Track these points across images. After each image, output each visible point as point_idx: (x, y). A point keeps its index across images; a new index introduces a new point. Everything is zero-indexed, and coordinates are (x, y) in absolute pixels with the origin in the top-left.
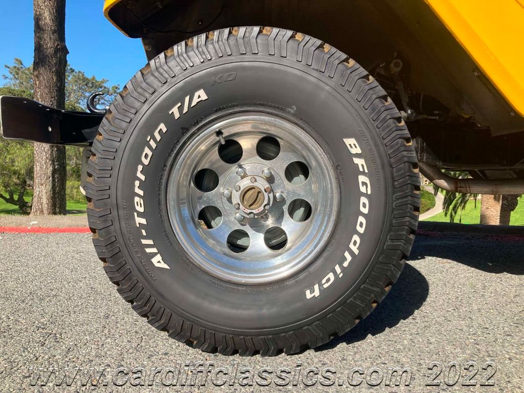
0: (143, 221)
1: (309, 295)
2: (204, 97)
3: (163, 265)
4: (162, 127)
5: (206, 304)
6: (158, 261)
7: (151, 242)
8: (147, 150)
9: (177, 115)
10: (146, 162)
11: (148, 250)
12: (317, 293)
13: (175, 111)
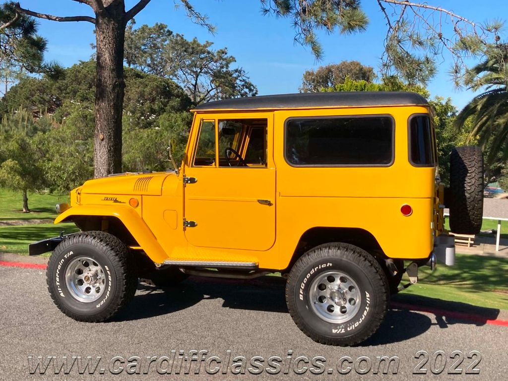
0: (59, 284)
1: (97, 306)
2: (72, 253)
3: (63, 296)
4: (63, 260)
5: (73, 307)
6: (62, 295)
7: (60, 289)
8: (59, 266)
9: (66, 257)
10: (59, 269)
11: (60, 292)
12: (99, 306)
13: (66, 256)
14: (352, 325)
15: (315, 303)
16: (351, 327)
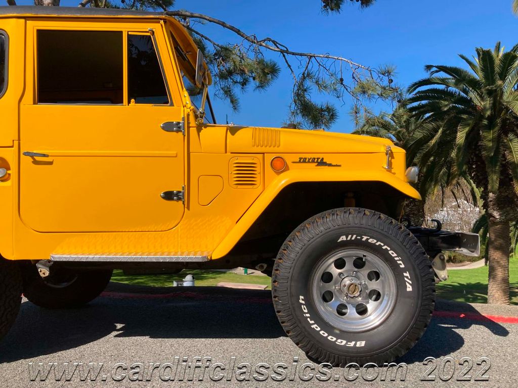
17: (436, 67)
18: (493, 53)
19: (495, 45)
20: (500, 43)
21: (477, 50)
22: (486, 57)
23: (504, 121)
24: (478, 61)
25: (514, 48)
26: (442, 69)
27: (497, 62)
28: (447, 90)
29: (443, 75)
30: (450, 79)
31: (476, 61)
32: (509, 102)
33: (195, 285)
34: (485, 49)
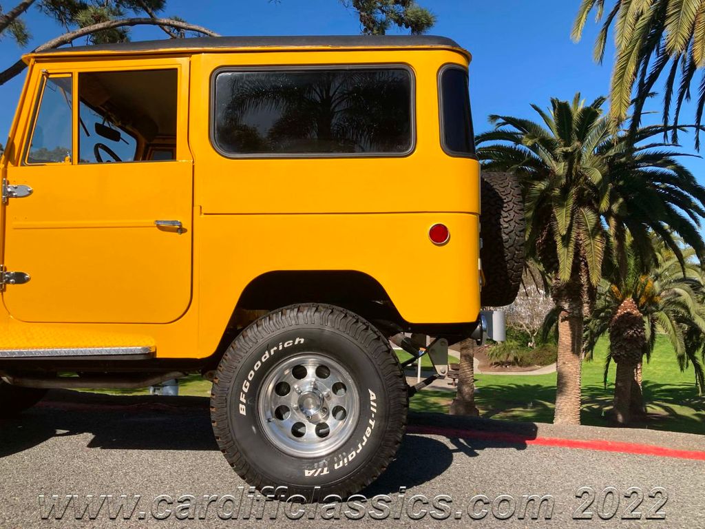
14: (344, 457)
15: (269, 421)
16: (341, 463)
17: (503, 118)
18: (571, 106)
19: (574, 96)
20: (579, 94)
21: (553, 102)
22: (562, 110)
23: (580, 193)
24: (552, 113)
25: (595, 101)
26: (509, 121)
27: (575, 117)
28: (515, 148)
29: (510, 128)
30: (520, 134)
31: (551, 114)
32: (586, 169)
33: (179, 395)
34: (562, 100)
